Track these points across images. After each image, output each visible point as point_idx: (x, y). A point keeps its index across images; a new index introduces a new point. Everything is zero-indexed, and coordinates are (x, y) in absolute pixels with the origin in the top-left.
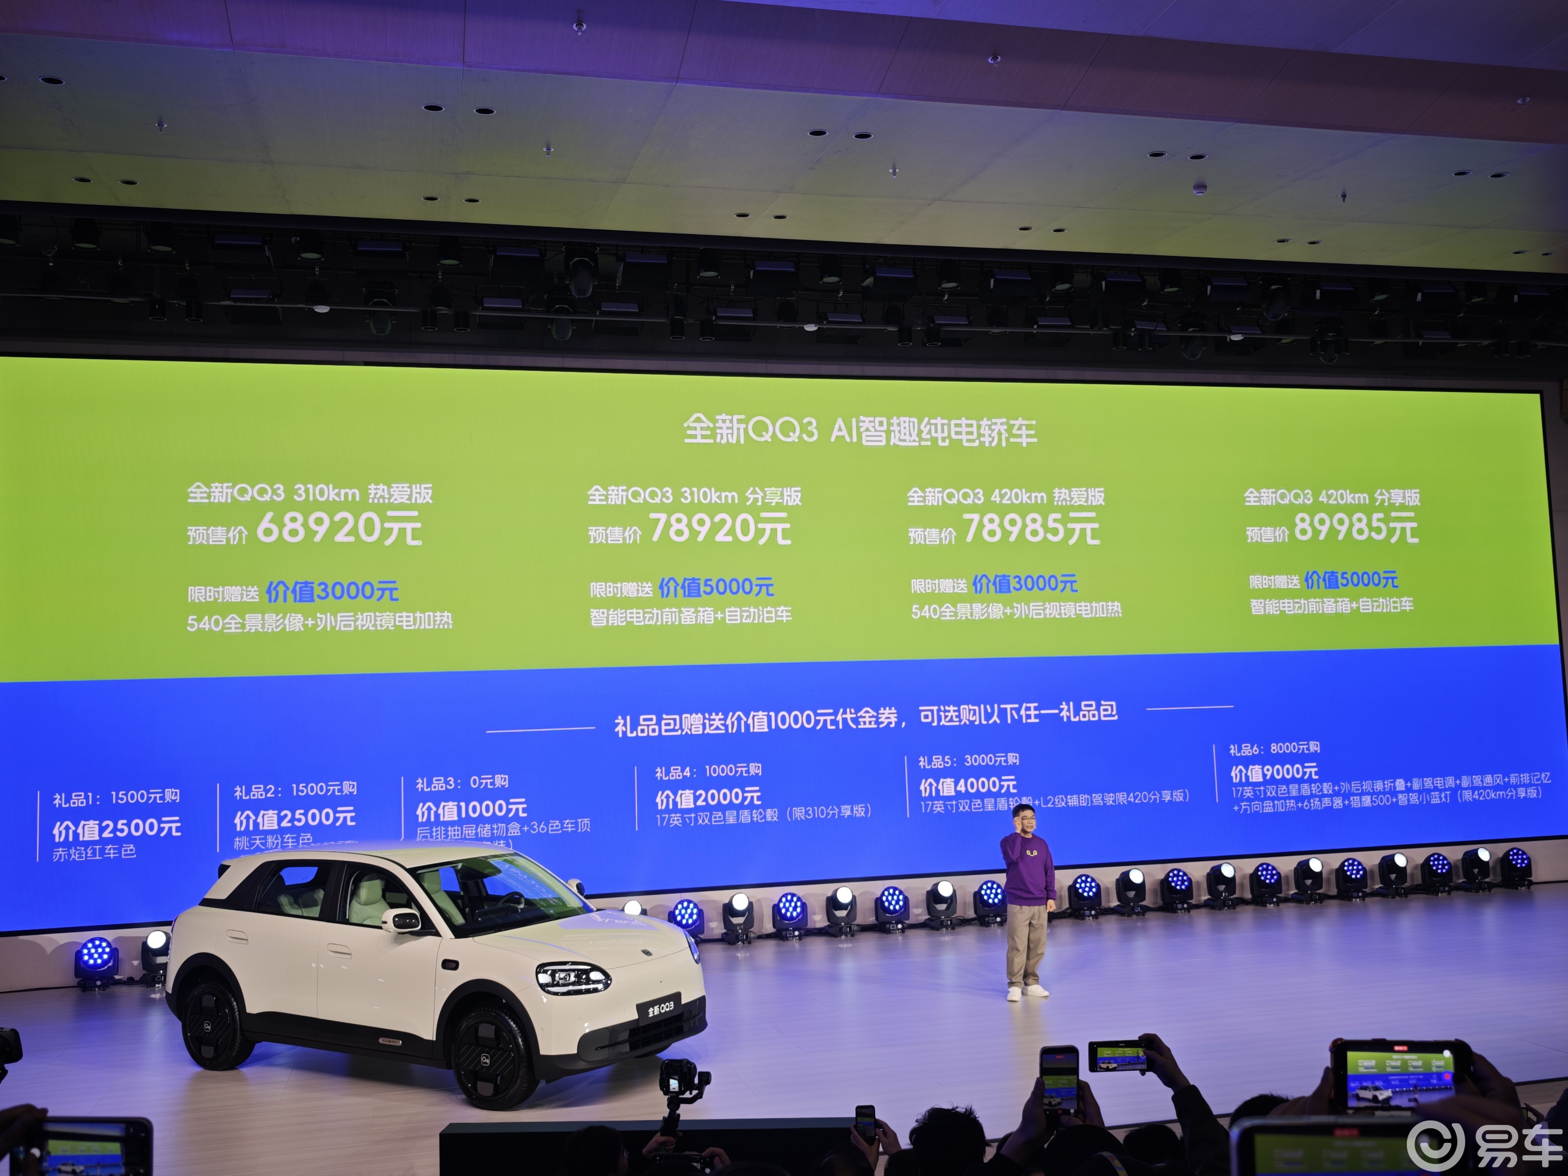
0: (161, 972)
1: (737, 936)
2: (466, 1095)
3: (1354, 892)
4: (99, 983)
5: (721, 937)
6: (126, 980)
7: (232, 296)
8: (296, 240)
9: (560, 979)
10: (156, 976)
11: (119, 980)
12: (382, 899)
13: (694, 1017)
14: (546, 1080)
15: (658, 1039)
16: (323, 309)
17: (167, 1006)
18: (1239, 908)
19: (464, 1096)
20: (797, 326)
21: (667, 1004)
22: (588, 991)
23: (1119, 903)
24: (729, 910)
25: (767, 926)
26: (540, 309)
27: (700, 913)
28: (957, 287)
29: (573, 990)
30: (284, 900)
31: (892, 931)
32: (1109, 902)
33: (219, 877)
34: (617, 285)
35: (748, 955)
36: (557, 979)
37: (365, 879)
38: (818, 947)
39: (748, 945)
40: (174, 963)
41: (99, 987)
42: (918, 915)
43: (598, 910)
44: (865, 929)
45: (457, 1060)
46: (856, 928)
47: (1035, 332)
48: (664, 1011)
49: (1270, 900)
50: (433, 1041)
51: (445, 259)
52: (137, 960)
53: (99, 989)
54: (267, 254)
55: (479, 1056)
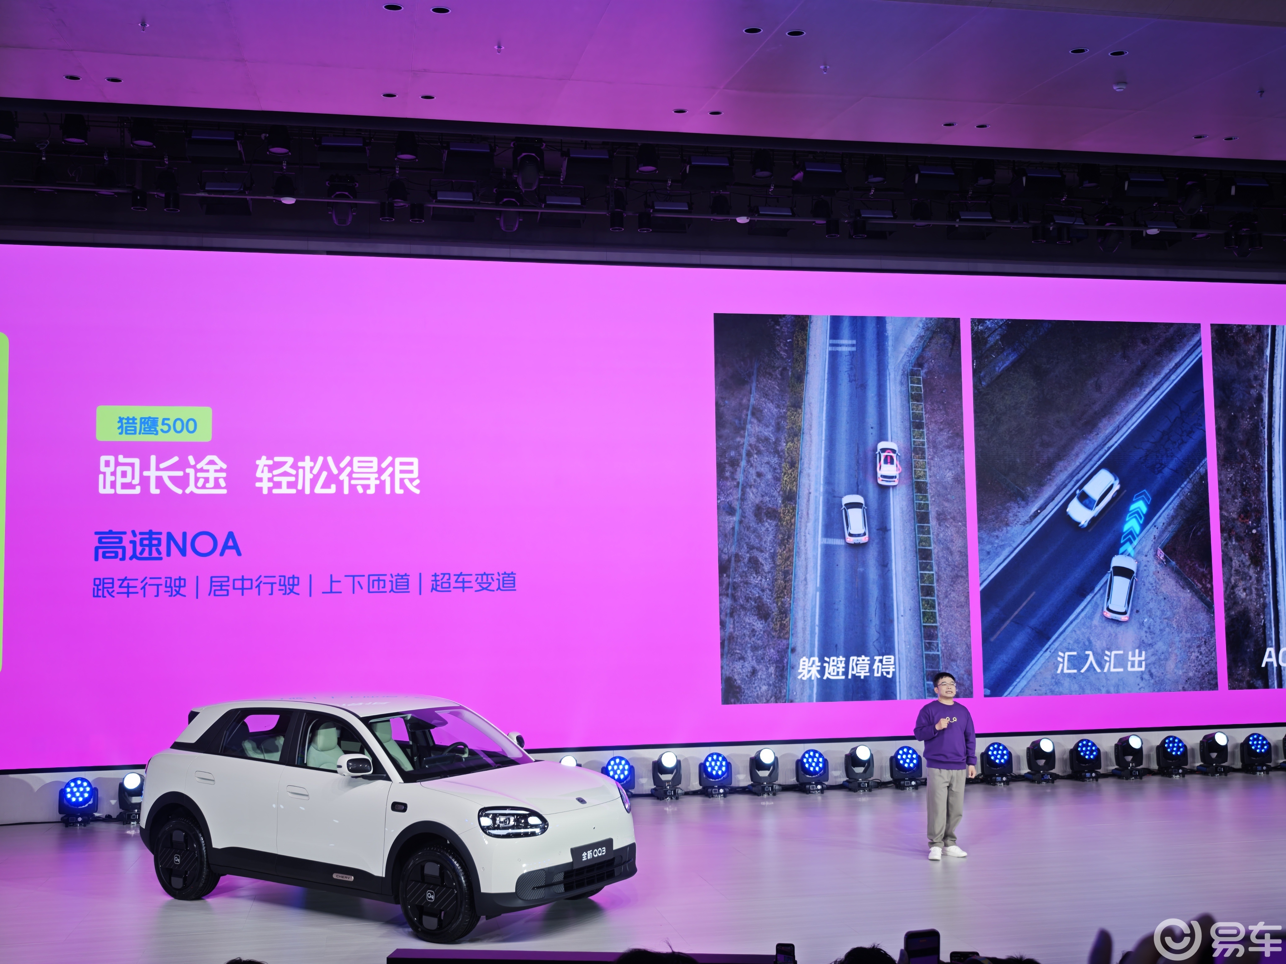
0: (136, 810)
1: (666, 792)
2: (412, 928)
3: (1259, 765)
4: (80, 819)
5: (650, 793)
6: (104, 817)
7: (206, 188)
8: (265, 136)
9: (500, 822)
10: (131, 814)
11: (99, 817)
12: (337, 746)
13: (624, 863)
14: (486, 916)
15: (591, 882)
16: (289, 201)
17: (142, 841)
18: (1145, 779)
19: (410, 930)
20: (729, 218)
21: (600, 849)
22: (526, 835)
23: (1029, 771)
24: (658, 768)
25: (694, 784)
26: (489, 202)
27: (631, 769)
28: (884, 181)
29: (512, 833)
30: (248, 746)
31: (811, 792)
32: (1020, 770)
33: (190, 722)
34: (562, 179)
35: (676, 809)
36: (498, 822)
37: (322, 726)
38: (742, 802)
39: (675, 800)
40: (147, 803)
41: (80, 823)
42: (836, 777)
43: (536, 761)
44: (786, 788)
45: (404, 896)
46: (777, 787)
47: (957, 226)
48: (596, 855)
49: (1175, 771)
50: (382, 878)
51: (402, 154)
52: (114, 799)
53: (80, 825)
54: (239, 149)
55: (425, 892)
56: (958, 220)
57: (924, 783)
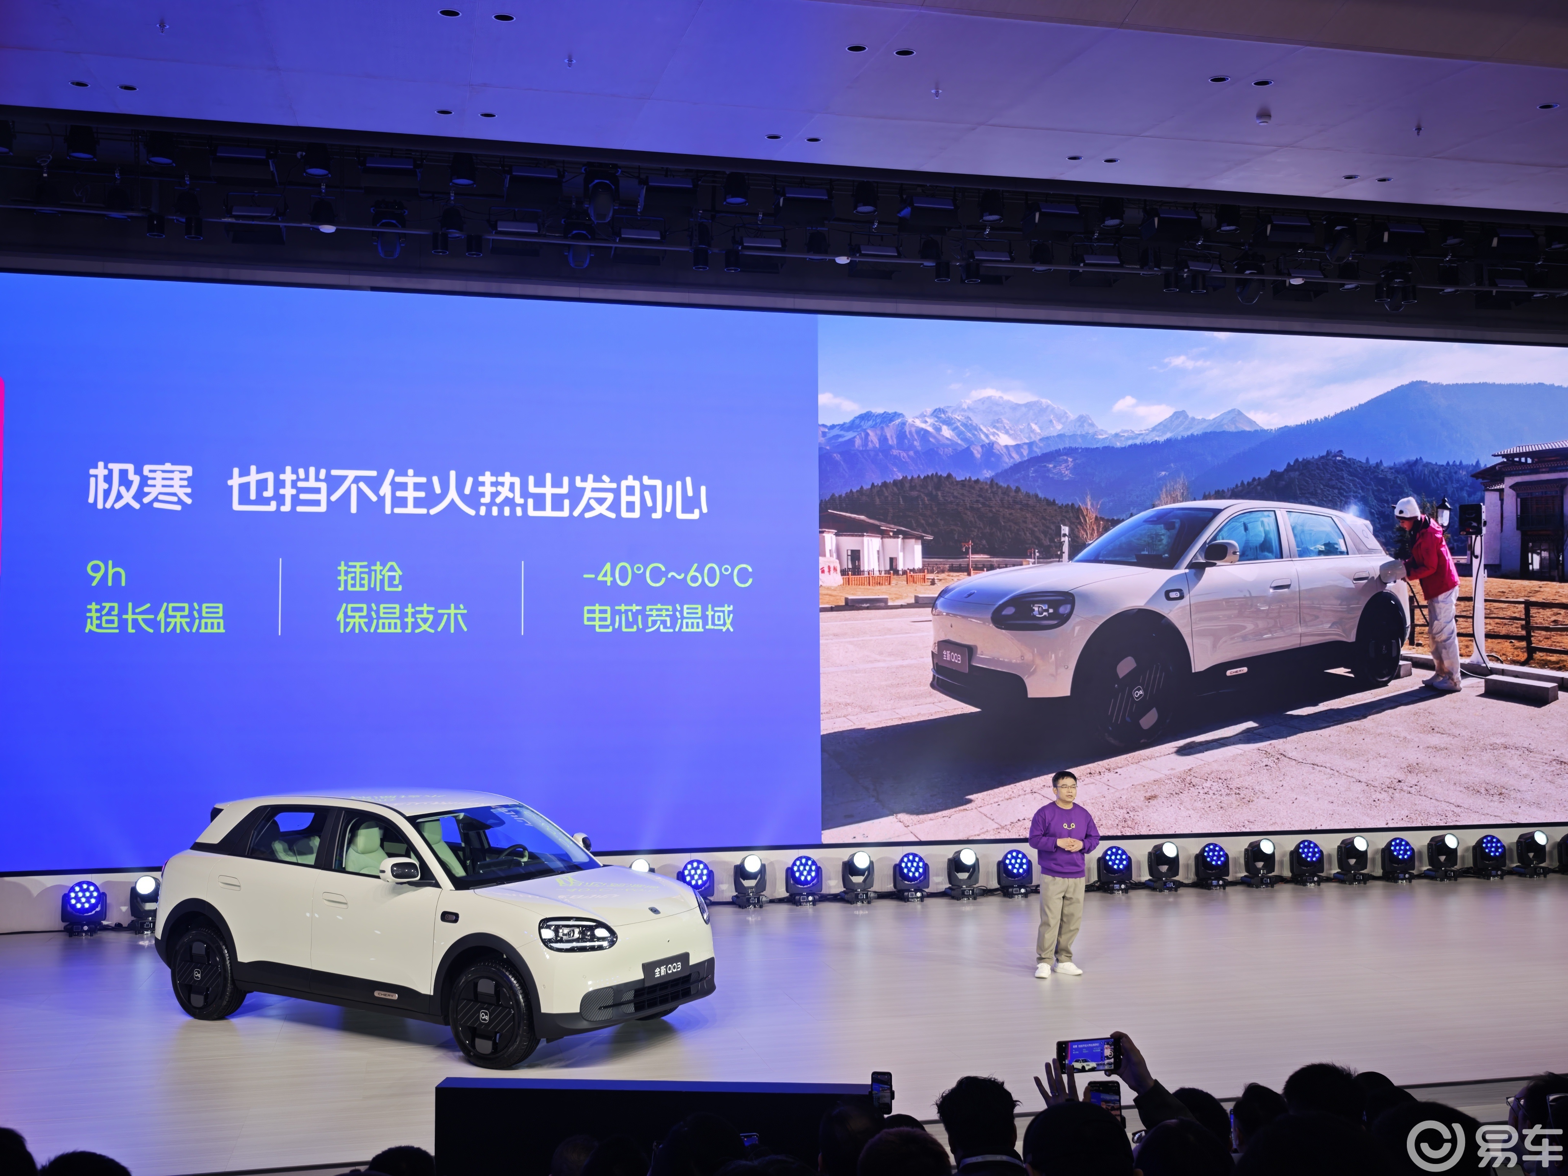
0: (150, 918)
1: (748, 900)
2: (464, 1052)
3: (1401, 873)
4: (86, 928)
5: (731, 900)
6: (113, 926)
7: (233, 213)
8: (301, 155)
9: (564, 935)
10: (145, 923)
11: (107, 926)
12: (380, 848)
13: (701, 980)
14: (547, 1039)
15: (664, 1000)
16: (328, 229)
17: (157, 954)
18: (1277, 887)
19: (461, 1054)
20: (828, 258)
21: (675, 964)
22: (593, 949)
23: (1151, 878)
24: (740, 872)
25: (780, 890)
26: (557, 235)
27: (710, 874)
28: (1000, 220)
29: (577, 947)
30: (279, 847)
31: (910, 900)
32: (1140, 876)
33: (212, 820)
34: (639, 210)
35: (759, 919)
36: (561, 934)
37: (363, 826)
38: (833, 910)
39: (759, 909)
40: (163, 910)
41: (86, 932)
42: (938, 884)
43: (604, 866)
44: (882, 896)
45: (455, 1016)
46: (872, 895)
47: (1081, 271)
48: (671, 971)
49: (1310, 879)
50: (430, 996)
51: (458, 178)
52: (125, 905)
53: (86, 934)
54: (272, 169)
55: (478, 1012)
56: (1082, 265)
57: (1036, 890)
